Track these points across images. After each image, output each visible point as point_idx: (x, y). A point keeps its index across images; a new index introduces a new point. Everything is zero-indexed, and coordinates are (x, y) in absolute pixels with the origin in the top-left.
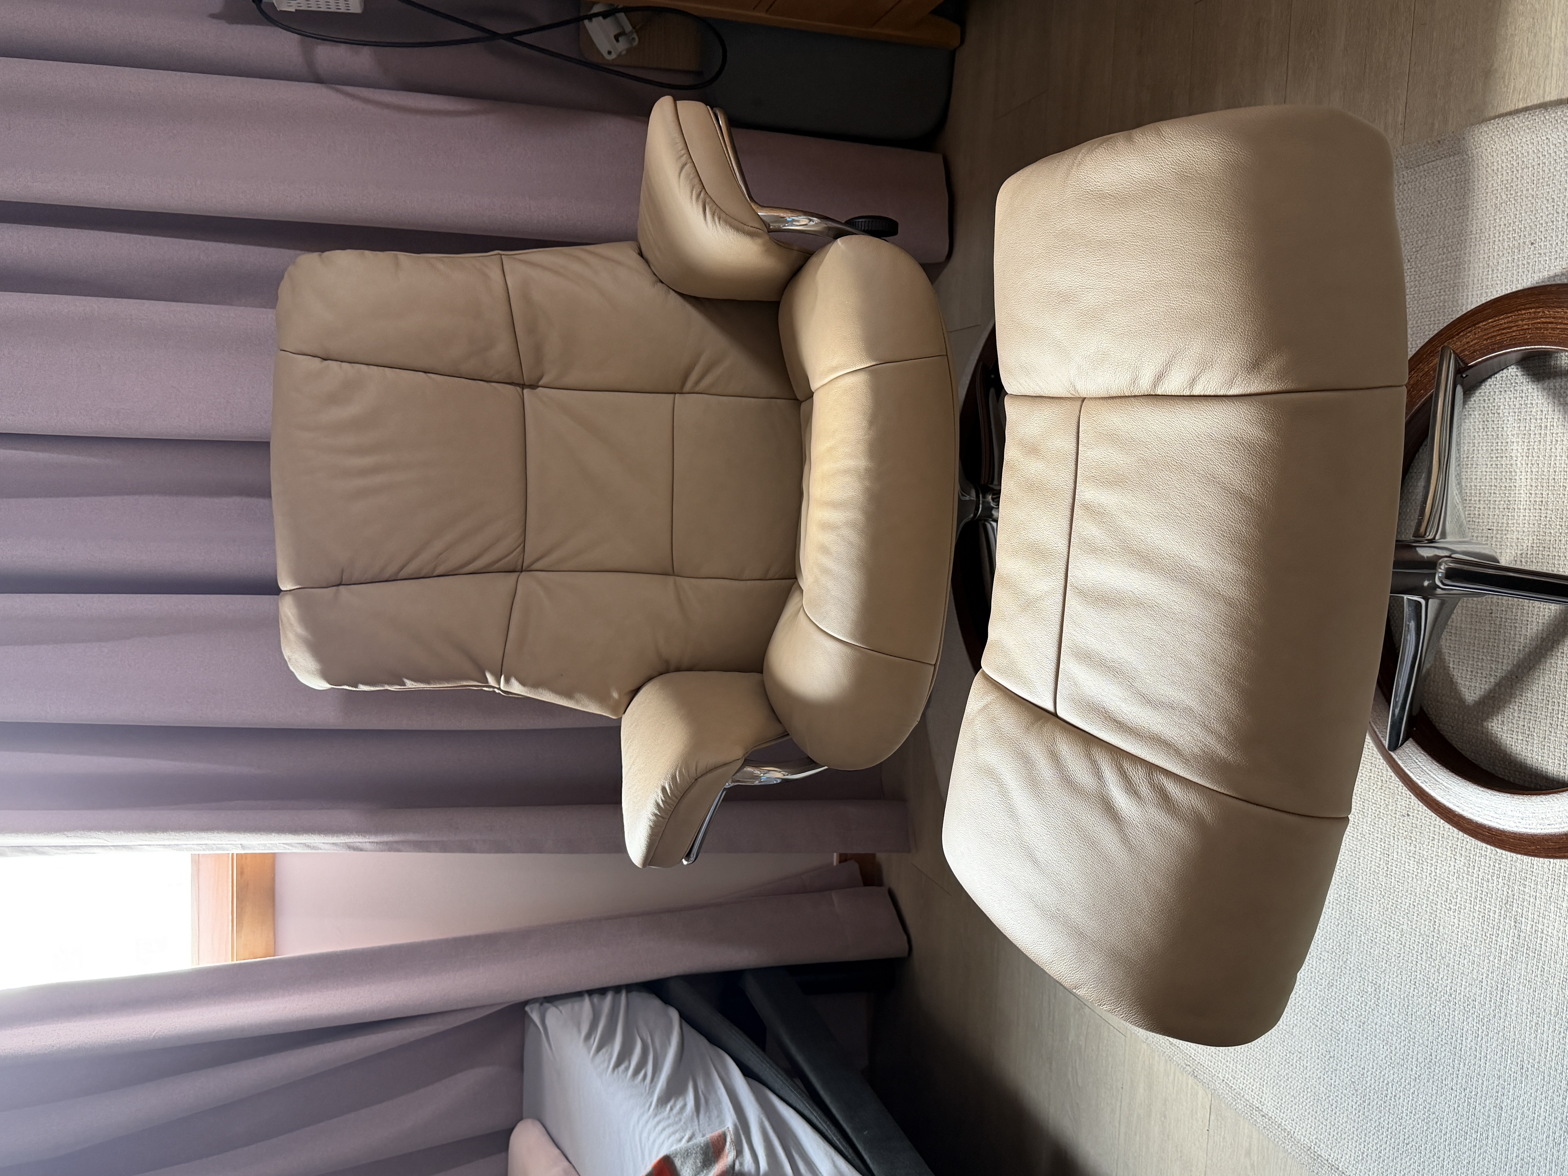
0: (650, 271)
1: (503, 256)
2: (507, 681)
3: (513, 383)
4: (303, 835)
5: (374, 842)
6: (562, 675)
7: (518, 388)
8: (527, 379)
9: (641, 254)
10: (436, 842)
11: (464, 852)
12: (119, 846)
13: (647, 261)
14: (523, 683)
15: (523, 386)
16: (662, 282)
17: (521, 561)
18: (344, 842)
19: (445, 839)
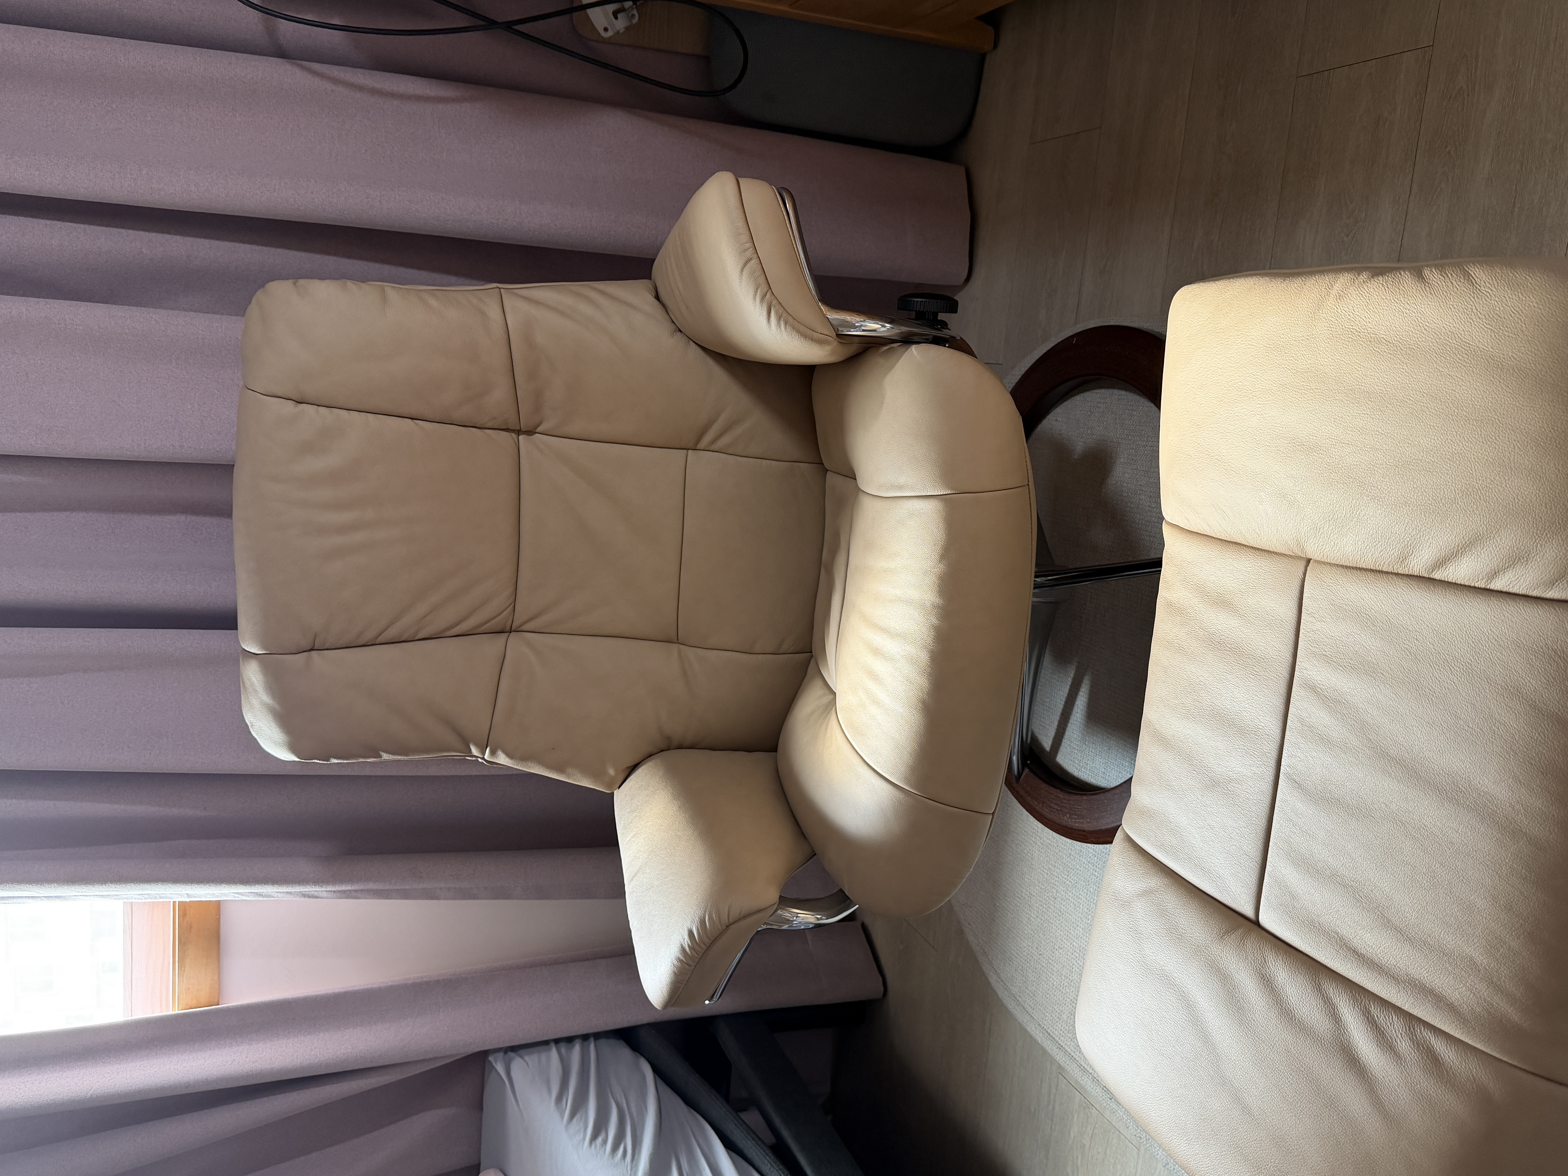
0: (667, 317)
1: (502, 290)
2: (493, 753)
3: (508, 429)
4: (255, 885)
5: (332, 891)
6: (553, 749)
7: (513, 435)
8: (524, 427)
9: (657, 297)
10: (397, 890)
11: (427, 899)
12: (52, 897)
13: (664, 306)
14: (509, 755)
15: (519, 432)
16: (681, 331)
17: (510, 621)
18: (299, 891)
19: (407, 887)
